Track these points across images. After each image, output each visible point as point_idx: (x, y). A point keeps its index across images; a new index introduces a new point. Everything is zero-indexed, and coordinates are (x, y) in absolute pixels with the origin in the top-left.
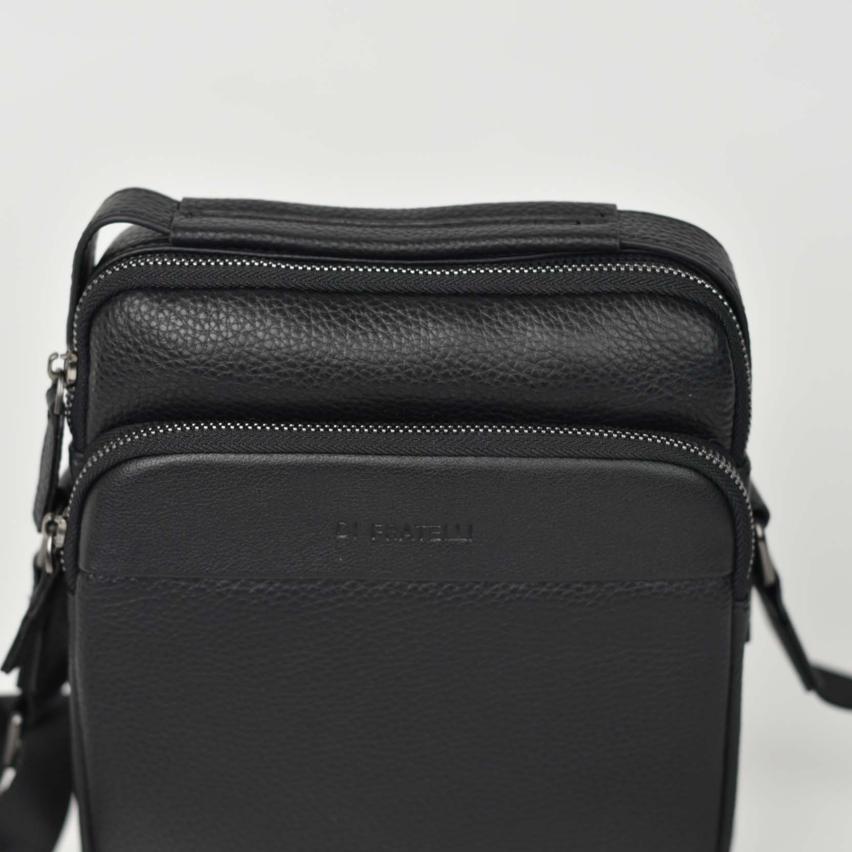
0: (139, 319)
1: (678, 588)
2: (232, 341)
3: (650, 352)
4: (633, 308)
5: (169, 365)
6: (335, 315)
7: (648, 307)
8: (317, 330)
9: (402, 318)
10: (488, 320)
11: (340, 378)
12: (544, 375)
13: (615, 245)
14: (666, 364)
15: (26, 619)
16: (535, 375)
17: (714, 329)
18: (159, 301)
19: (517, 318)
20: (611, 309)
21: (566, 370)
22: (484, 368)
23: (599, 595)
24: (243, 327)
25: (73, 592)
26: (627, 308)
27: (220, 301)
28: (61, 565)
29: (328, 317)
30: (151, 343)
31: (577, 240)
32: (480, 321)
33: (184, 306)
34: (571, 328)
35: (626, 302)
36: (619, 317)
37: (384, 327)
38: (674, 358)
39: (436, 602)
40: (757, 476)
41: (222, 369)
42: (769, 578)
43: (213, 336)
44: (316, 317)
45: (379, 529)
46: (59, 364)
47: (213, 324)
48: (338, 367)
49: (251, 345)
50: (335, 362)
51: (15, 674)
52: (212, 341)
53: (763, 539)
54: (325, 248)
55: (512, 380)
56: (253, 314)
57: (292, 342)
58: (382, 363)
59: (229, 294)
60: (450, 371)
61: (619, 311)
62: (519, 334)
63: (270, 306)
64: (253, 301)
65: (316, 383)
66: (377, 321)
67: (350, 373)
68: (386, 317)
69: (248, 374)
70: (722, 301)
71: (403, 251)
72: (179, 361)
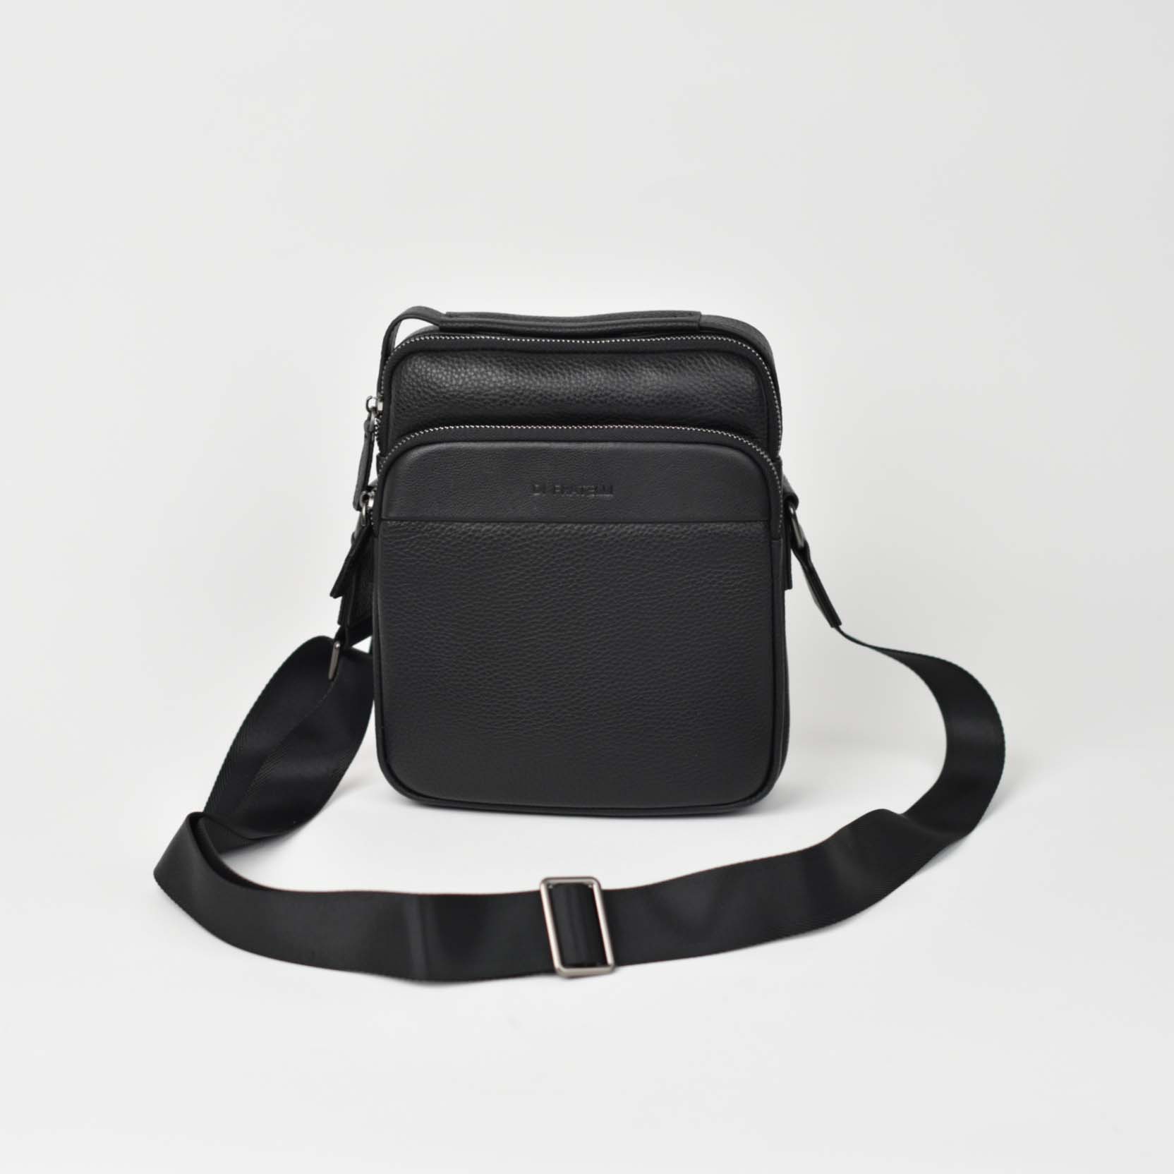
0: (420, 367)
1: (736, 528)
2: (474, 377)
3: (714, 382)
4: (704, 358)
5: (437, 393)
6: (533, 363)
7: (713, 358)
8: (522, 371)
9: (571, 364)
10: (621, 365)
11: (535, 398)
12: (653, 395)
13: (695, 327)
14: (723, 389)
15: (348, 557)
16: (648, 395)
17: (752, 370)
18: (431, 357)
19: (637, 364)
20: (691, 358)
21: (666, 392)
22: (618, 392)
23: (689, 532)
24: (480, 370)
25: (377, 537)
26: (701, 358)
27: (467, 356)
28: (371, 521)
29: (528, 364)
30: (427, 381)
31: (674, 324)
32: (615, 365)
33: (445, 359)
34: (668, 368)
35: (701, 355)
36: (696, 363)
37: (561, 369)
38: (728, 386)
39: (592, 537)
40: (787, 470)
41: (466, 394)
42: (801, 543)
43: (463, 375)
44: (522, 364)
45: (558, 488)
46: (372, 404)
47: (463, 369)
48: (534, 391)
49: (485, 380)
50: (532, 388)
51: (340, 599)
52: (462, 378)
53: (795, 516)
54: (528, 331)
55: (634, 399)
56: (485, 363)
57: (508, 377)
58: (559, 389)
59: (472, 352)
60: (599, 393)
61: (697, 360)
62: (638, 372)
63: (496, 358)
64: (485, 356)
65: (522, 401)
66: (557, 366)
67: (541, 395)
68: (562, 364)
69: (483, 397)
70: (758, 357)
71: (573, 332)
72: (443, 390)
